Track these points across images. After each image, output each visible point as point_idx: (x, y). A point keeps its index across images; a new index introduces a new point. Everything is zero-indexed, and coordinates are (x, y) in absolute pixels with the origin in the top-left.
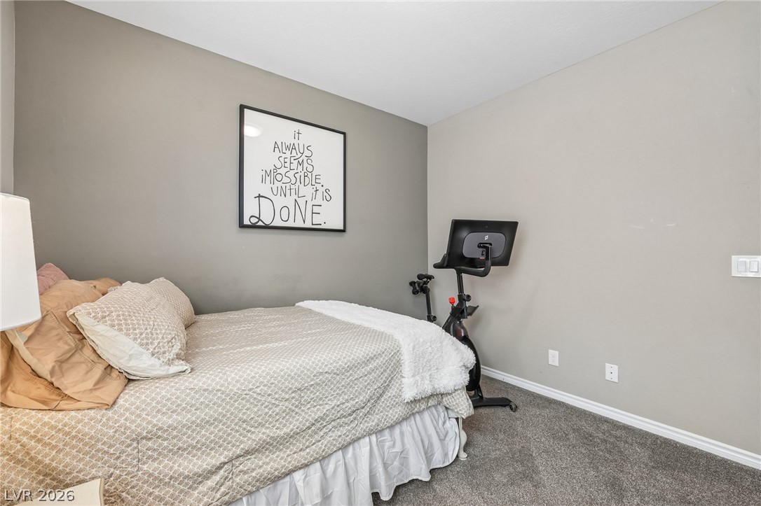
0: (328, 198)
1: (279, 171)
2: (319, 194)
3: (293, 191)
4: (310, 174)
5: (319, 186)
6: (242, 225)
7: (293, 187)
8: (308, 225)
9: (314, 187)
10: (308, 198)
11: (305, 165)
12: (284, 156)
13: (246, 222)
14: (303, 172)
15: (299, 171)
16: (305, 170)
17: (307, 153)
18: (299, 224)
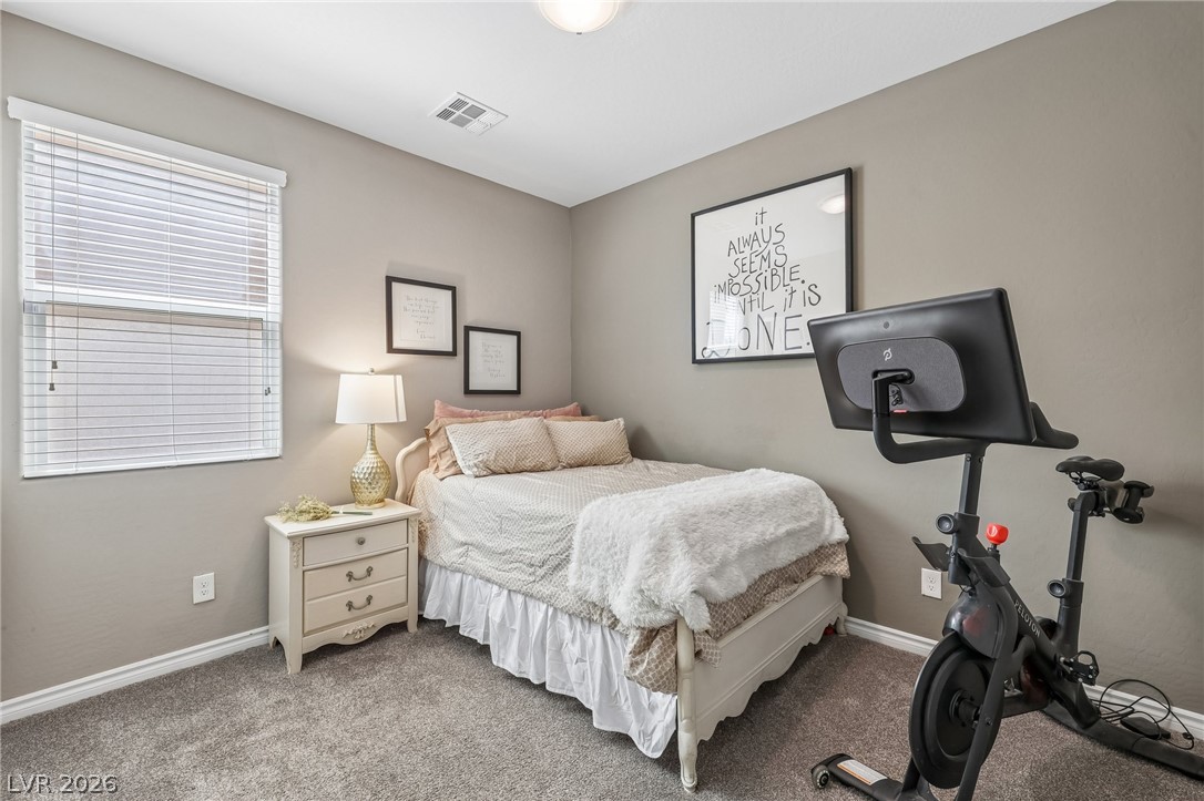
0: (814, 299)
1: (735, 280)
2: (798, 297)
3: (755, 304)
4: (780, 270)
5: (796, 285)
6: (695, 361)
7: (754, 297)
8: (779, 350)
9: (789, 288)
10: (779, 308)
11: (773, 256)
12: (741, 256)
13: (699, 357)
14: (769, 270)
15: (763, 271)
16: (772, 266)
17: (776, 237)
18: (764, 351)
